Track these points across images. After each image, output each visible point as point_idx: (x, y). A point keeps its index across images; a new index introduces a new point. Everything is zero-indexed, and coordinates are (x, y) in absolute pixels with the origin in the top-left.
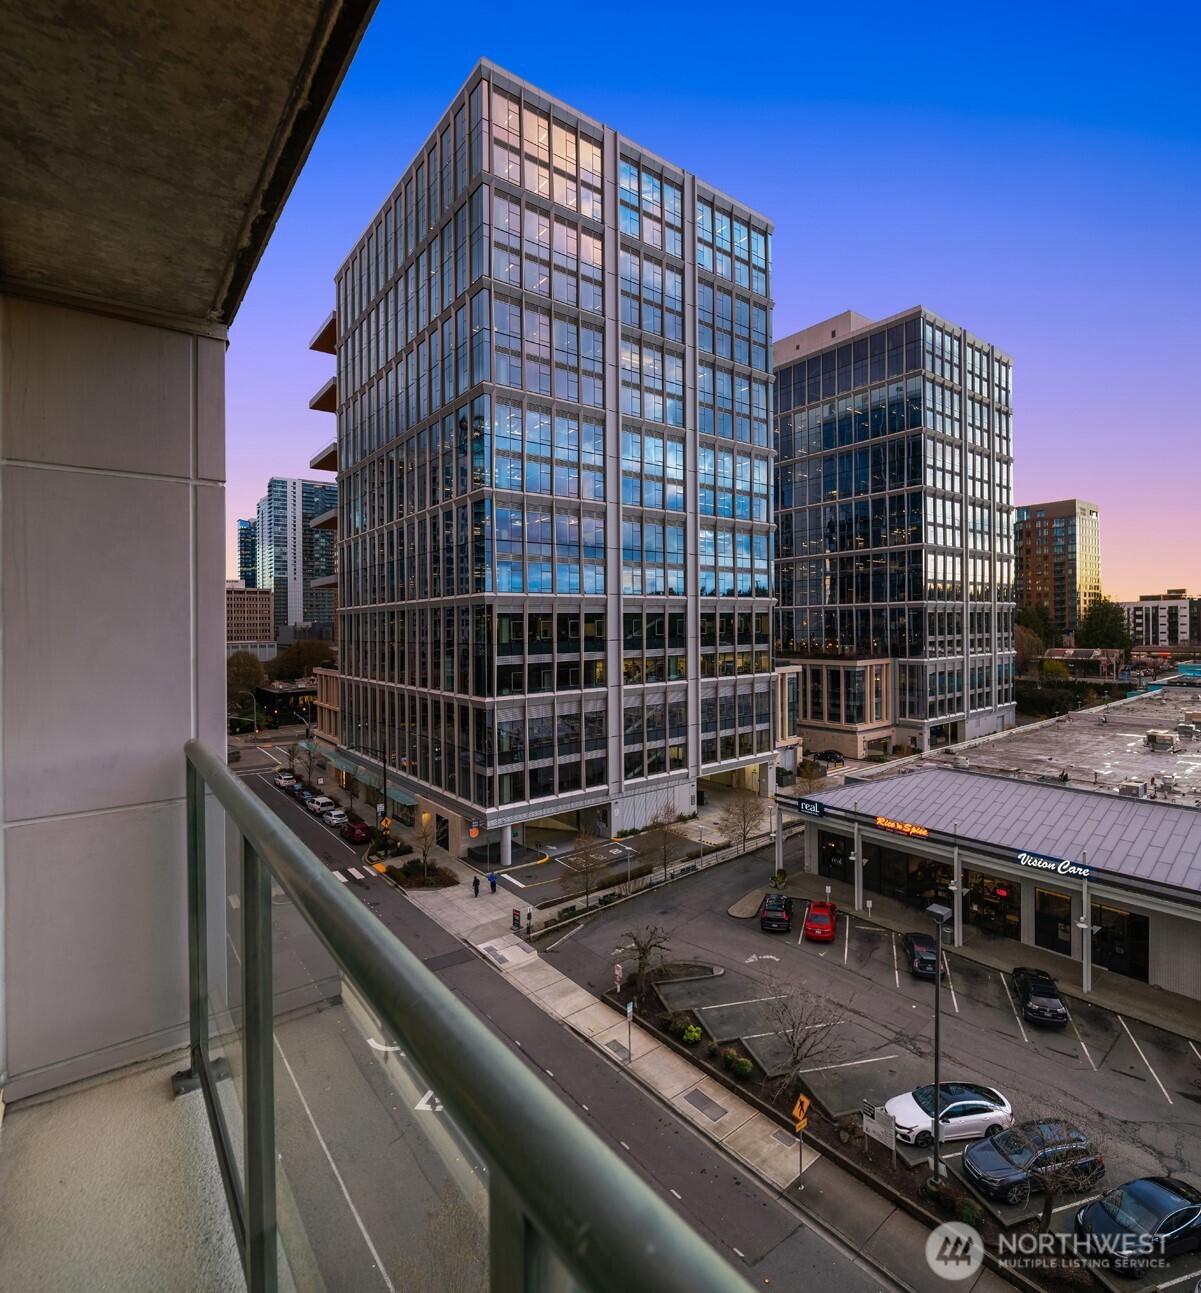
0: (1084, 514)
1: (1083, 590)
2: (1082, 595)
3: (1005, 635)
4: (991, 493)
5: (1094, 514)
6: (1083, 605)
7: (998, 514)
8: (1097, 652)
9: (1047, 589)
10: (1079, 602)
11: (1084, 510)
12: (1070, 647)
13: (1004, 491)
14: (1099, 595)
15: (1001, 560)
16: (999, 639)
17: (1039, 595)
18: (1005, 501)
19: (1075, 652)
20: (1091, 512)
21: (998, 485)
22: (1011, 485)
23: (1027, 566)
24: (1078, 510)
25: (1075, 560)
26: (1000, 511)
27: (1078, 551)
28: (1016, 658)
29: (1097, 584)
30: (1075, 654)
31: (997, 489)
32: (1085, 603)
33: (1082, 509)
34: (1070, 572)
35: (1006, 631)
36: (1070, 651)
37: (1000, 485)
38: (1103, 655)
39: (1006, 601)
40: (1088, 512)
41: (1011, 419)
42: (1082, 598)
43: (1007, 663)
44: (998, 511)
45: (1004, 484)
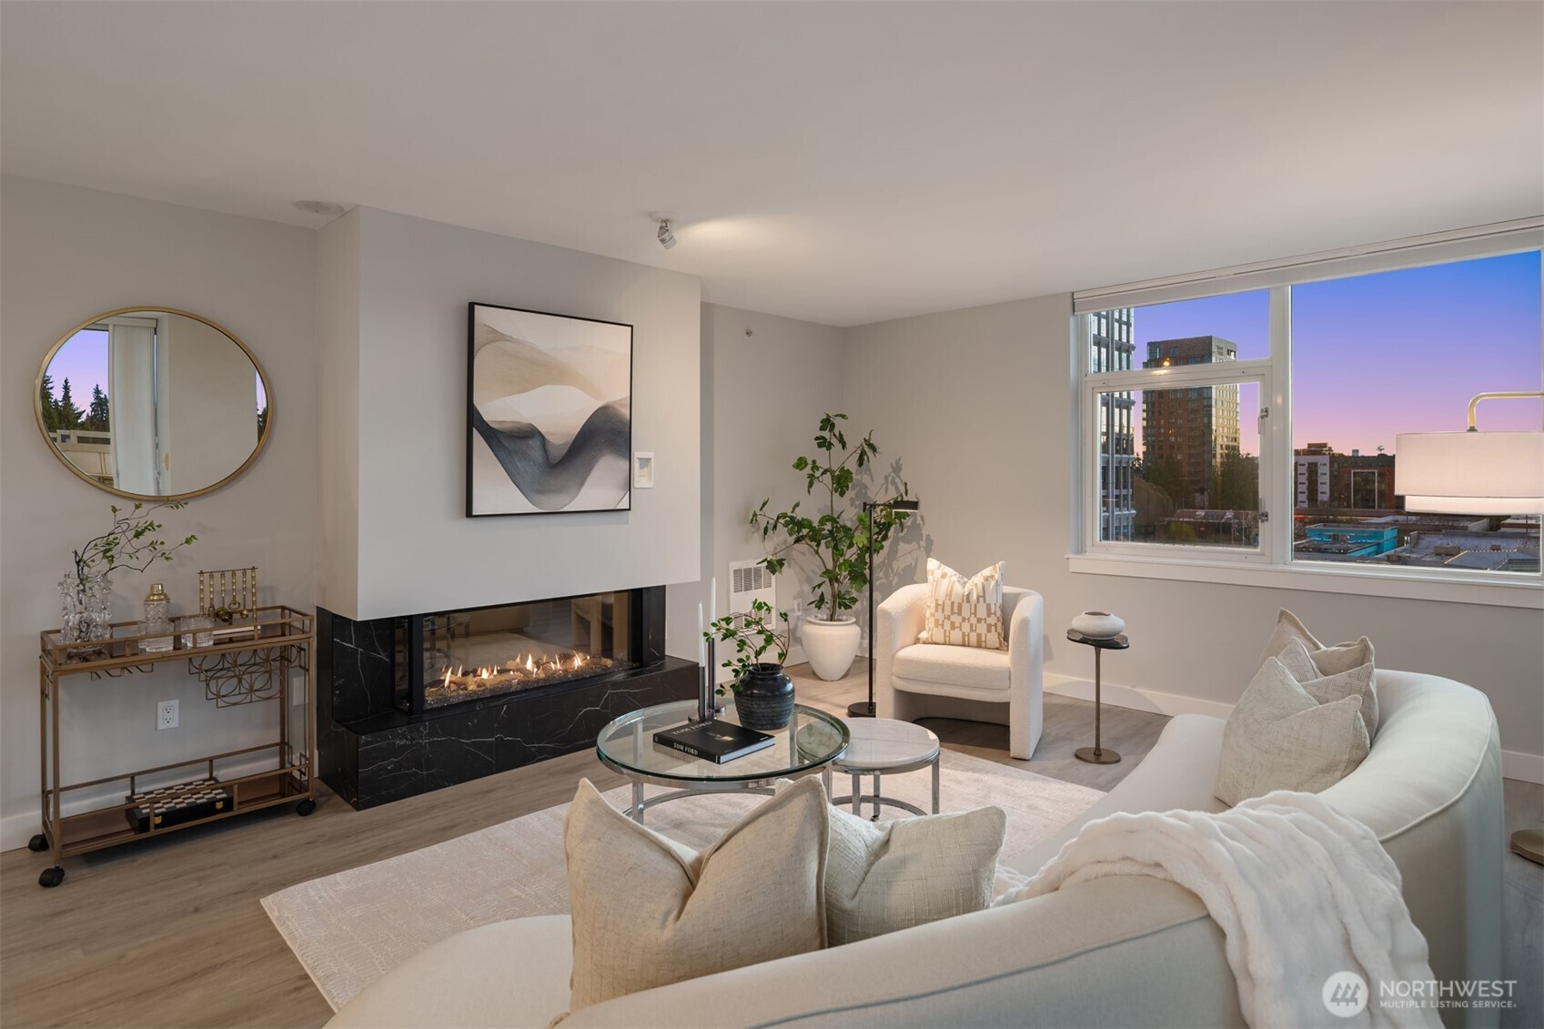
0: (1221, 354)
1: (1220, 441)
2: (1218, 447)
3: (1124, 492)
4: (1110, 330)
5: (1233, 353)
6: (1218, 459)
7: (1116, 353)
8: (1229, 514)
9: (1180, 440)
10: (1215, 456)
11: (1221, 349)
12: (1202, 508)
13: (1124, 327)
14: (1236, 449)
15: (1119, 407)
16: (1117, 497)
17: (1172, 447)
18: (1124, 340)
19: (1206, 513)
20: (1229, 352)
21: (1117, 321)
22: (1132, 321)
23: (1160, 412)
24: (1214, 349)
26: (1119, 350)
27: (1214, 396)
28: (1135, 518)
29: (1235, 436)
30: (1206, 516)
31: (1116, 325)
32: (1222, 448)
33: (1219, 348)
34: (1206, 420)
35: (1125, 487)
36: (1201, 513)
37: (1119, 321)
38: (1235, 517)
39: (1125, 453)
40: (1225, 352)
42: (1219, 451)
43: (1125, 524)
44: (1116, 350)
45: (1124, 318)
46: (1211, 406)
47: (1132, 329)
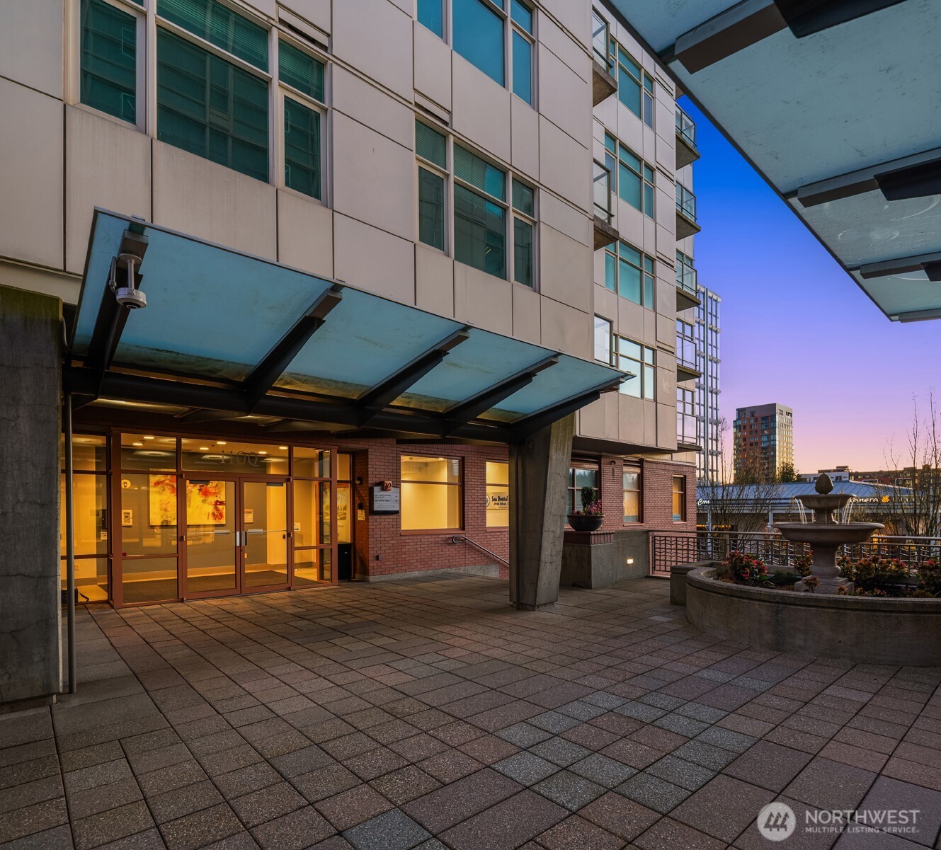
0: (782, 414)
9: (757, 465)
14: (791, 469)
20: (787, 413)
23: (744, 450)
24: (777, 411)
25: (775, 445)
27: (777, 439)
33: (780, 410)
34: (772, 453)
41: (718, 335)
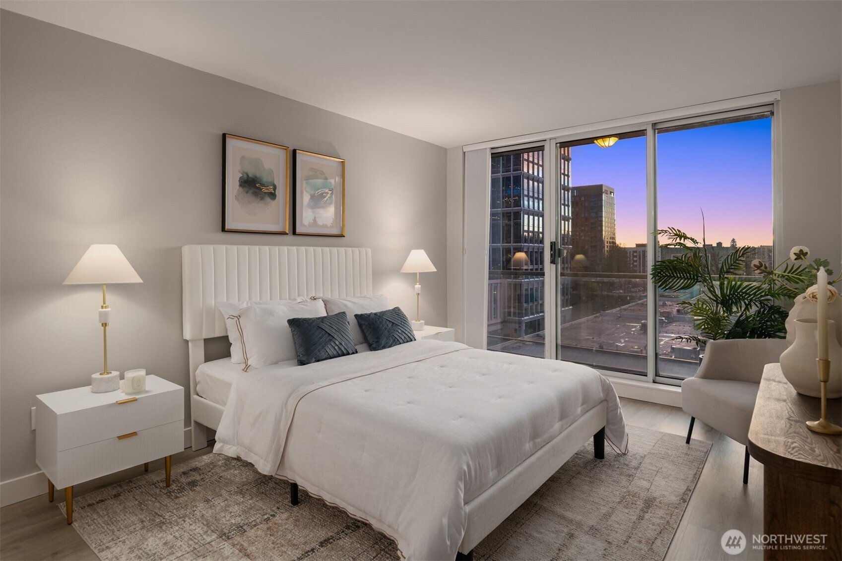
0: (607, 194)
1: (606, 240)
2: (606, 242)
5: (612, 194)
6: (606, 249)
7: (563, 191)
10: (604, 247)
11: (607, 191)
13: (566, 178)
15: (564, 220)
18: (566, 184)
20: (611, 193)
22: (570, 174)
24: (604, 191)
27: (604, 216)
28: (571, 280)
29: (614, 236)
32: (607, 243)
34: (600, 228)
35: (567, 263)
37: (564, 174)
39: (567, 245)
40: (609, 193)
43: (566, 282)
44: (563, 189)
45: (566, 173)
46: (602, 221)
47: (570, 179)
